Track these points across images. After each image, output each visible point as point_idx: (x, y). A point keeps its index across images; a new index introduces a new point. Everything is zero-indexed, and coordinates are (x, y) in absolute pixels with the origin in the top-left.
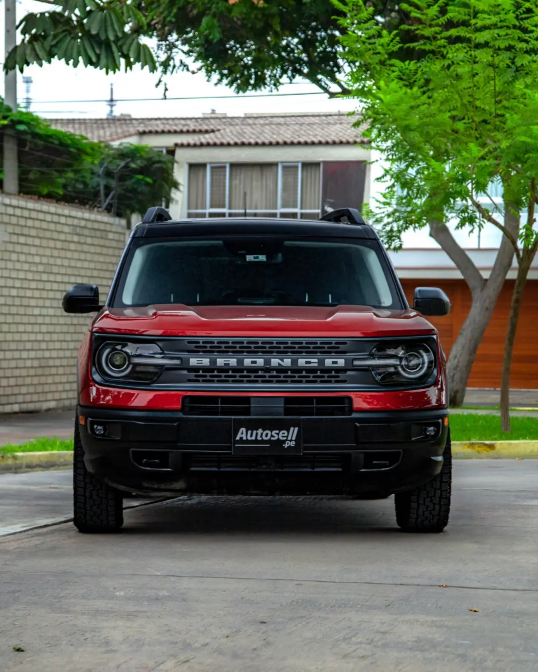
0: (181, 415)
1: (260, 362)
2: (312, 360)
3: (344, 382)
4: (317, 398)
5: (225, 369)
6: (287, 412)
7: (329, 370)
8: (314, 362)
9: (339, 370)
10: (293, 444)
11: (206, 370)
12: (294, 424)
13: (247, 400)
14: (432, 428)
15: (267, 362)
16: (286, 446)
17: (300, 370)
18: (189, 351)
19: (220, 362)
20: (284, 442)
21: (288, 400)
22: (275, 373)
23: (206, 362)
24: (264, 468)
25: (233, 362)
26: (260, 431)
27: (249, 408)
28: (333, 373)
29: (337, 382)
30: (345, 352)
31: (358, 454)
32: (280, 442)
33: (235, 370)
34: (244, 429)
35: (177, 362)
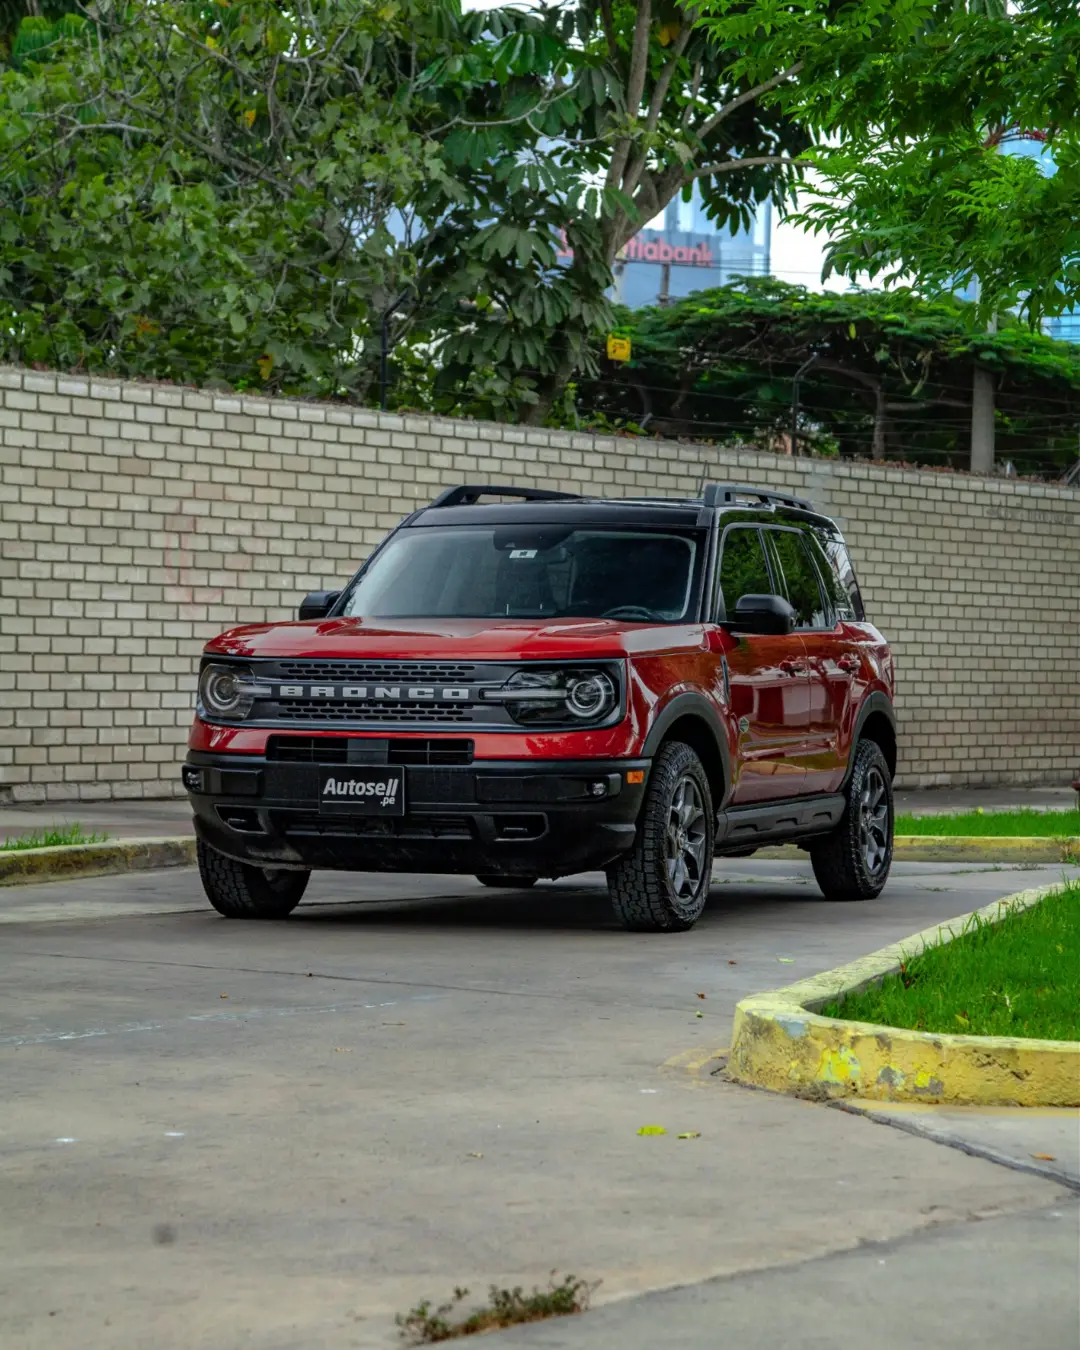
0: (262, 760)
1: (362, 692)
2: (426, 690)
3: (469, 719)
4: (432, 741)
5: (321, 701)
6: (392, 758)
7: (448, 704)
8: (428, 692)
9: (462, 704)
10: (392, 801)
11: (300, 701)
12: (395, 774)
13: (342, 742)
14: (599, 785)
15: (371, 692)
16: (384, 803)
17: (412, 703)
18: (283, 677)
19: (315, 692)
20: (382, 798)
21: (394, 743)
22: (381, 707)
23: (298, 691)
24: (375, 834)
25: (330, 692)
26: (352, 783)
27: (345, 753)
28: (455, 708)
29: (459, 719)
30: (472, 680)
31: (484, 817)
32: (377, 799)
33: (333, 702)
34: (332, 781)
35: (268, 691)
